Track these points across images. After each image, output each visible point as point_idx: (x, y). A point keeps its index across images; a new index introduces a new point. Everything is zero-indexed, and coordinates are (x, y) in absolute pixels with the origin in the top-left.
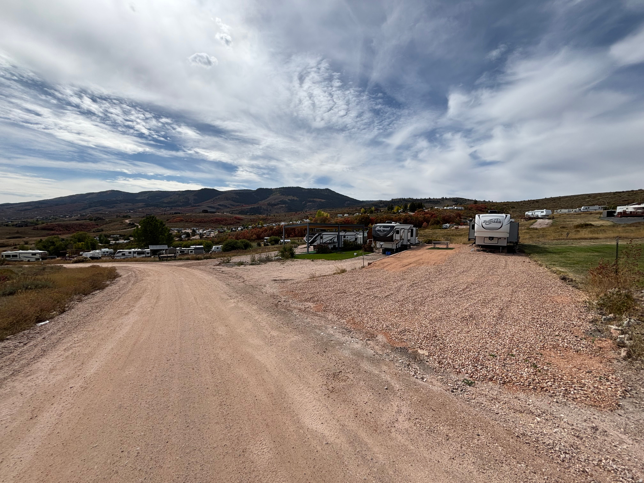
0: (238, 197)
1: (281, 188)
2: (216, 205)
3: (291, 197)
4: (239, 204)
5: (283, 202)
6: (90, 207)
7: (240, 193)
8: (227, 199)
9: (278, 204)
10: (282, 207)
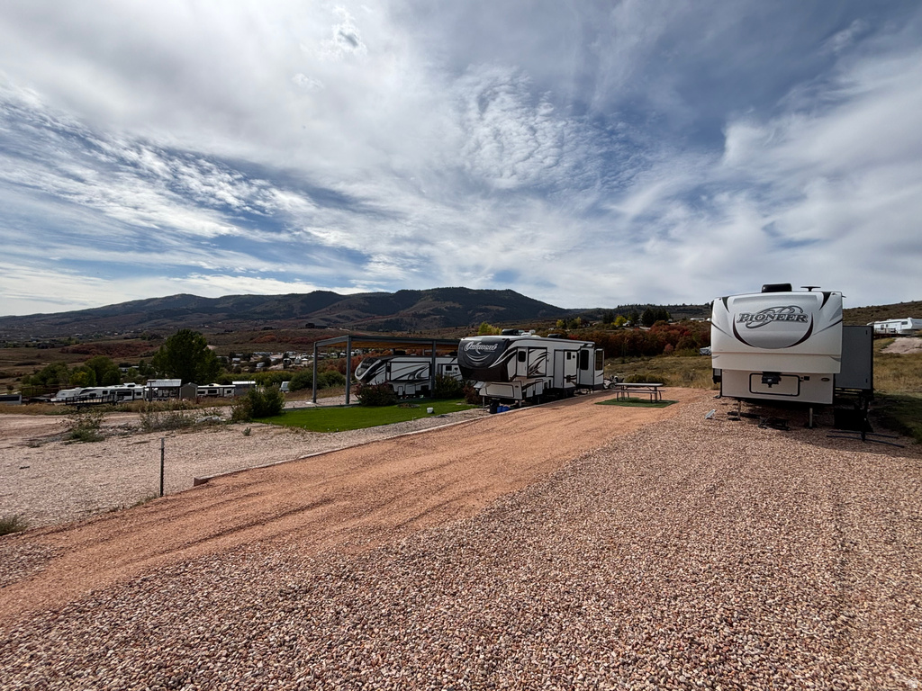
0: (367, 304)
1: (435, 289)
2: (333, 317)
3: (449, 304)
4: (369, 315)
5: (438, 311)
6: (150, 319)
7: (370, 298)
8: (351, 307)
9: (429, 315)
10: (435, 319)
